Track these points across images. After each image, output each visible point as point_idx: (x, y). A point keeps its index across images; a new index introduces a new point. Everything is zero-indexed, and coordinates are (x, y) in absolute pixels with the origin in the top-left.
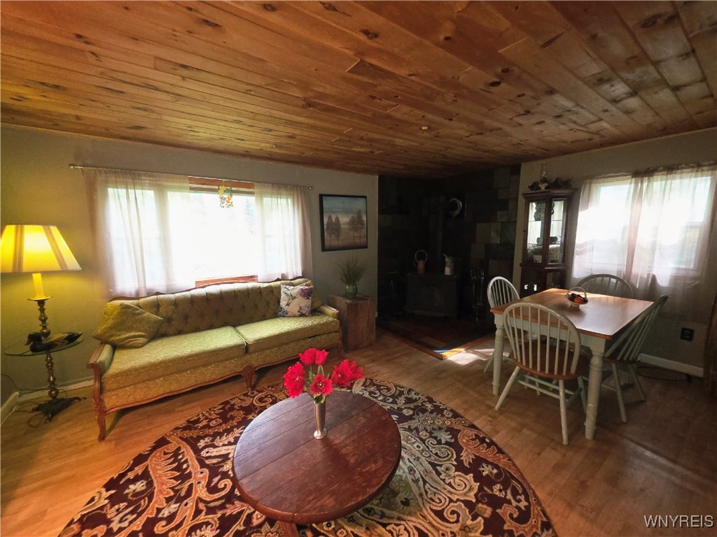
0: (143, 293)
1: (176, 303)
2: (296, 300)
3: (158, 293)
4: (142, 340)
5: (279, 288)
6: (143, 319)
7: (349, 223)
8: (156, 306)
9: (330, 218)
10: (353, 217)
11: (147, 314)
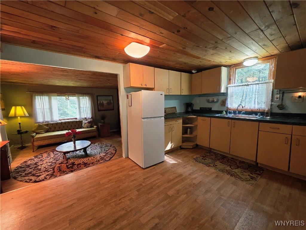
0: (44, 122)
1: (52, 124)
2: (86, 124)
3: (48, 122)
4: (43, 132)
5: (82, 121)
6: (44, 128)
7: (107, 103)
8: (47, 125)
9: (100, 102)
10: (108, 102)
11: (45, 127)
